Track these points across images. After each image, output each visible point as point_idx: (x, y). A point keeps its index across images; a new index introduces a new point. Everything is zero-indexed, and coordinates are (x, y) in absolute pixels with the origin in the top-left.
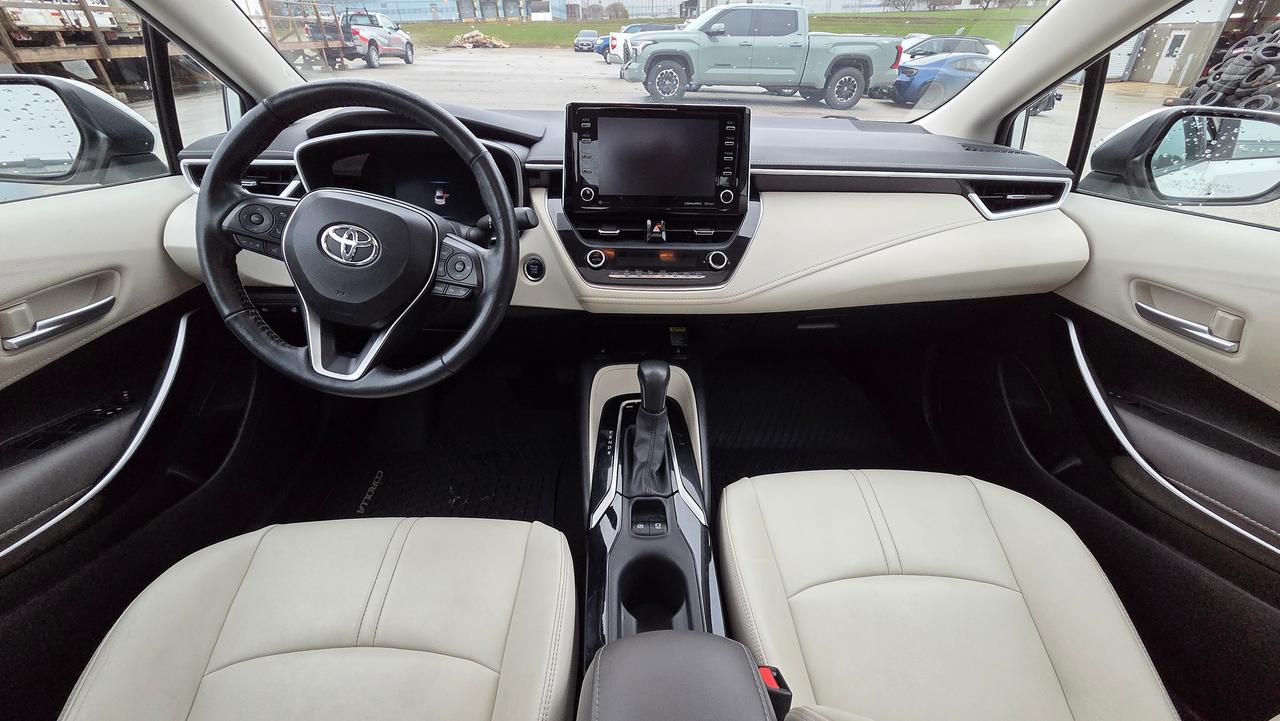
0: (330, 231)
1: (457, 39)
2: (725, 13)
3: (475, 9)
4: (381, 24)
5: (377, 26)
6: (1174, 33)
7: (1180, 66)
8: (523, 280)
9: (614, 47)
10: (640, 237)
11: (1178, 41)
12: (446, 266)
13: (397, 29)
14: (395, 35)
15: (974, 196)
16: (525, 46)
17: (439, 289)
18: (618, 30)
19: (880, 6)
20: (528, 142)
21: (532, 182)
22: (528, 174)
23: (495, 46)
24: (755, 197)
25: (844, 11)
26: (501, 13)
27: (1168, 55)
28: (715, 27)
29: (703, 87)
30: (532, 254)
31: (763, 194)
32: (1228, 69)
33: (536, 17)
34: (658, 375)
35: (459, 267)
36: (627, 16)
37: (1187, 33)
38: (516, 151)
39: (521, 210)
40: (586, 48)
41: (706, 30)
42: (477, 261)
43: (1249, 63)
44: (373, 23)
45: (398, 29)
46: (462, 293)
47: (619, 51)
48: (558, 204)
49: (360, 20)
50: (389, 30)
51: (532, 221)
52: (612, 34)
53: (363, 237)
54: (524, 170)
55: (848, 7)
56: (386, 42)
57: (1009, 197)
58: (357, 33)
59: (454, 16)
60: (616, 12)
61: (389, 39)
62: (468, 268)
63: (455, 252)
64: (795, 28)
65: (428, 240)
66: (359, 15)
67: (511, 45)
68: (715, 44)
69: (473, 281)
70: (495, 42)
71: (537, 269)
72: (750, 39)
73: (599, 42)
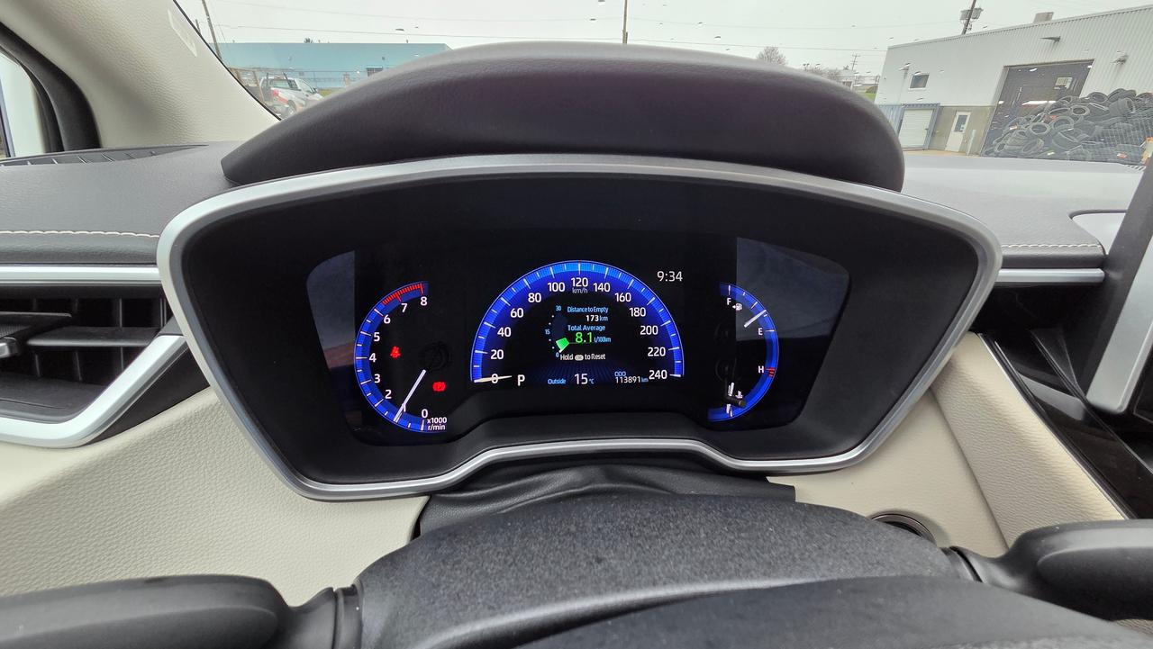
4: (299, 88)
5: (296, 89)
6: (959, 114)
7: (966, 139)
11: (962, 119)
13: (314, 93)
14: (312, 97)
27: (956, 130)
32: (1008, 142)
37: (969, 114)
43: (1024, 137)
44: (292, 86)
45: (316, 92)
49: (279, 84)
50: (306, 93)
58: (277, 95)
66: (279, 79)
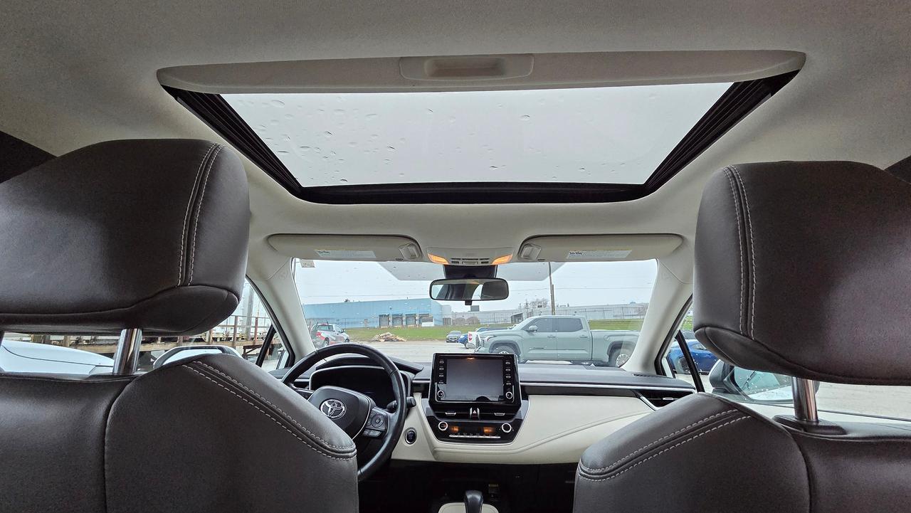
0: (326, 402)
1: (376, 337)
2: (536, 320)
3: (389, 321)
4: (334, 329)
5: (332, 331)
8: (403, 442)
9: (470, 339)
10: (467, 416)
12: (371, 421)
13: (342, 333)
14: (340, 335)
15: (644, 398)
16: (416, 340)
17: (366, 432)
18: (474, 331)
19: (637, 315)
20: (415, 371)
21: (415, 388)
22: (413, 385)
23: (398, 340)
24: (526, 398)
25: (615, 318)
26: (404, 323)
28: (531, 327)
29: (528, 361)
30: (412, 428)
31: (530, 396)
33: (424, 324)
34: (476, 498)
35: (377, 421)
36: (479, 323)
38: (410, 375)
39: (409, 398)
40: (453, 340)
41: (526, 329)
42: (386, 419)
44: (330, 329)
46: (377, 434)
47: (474, 342)
48: (427, 400)
50: (337, 333)
51: (414, 404)
52: (470, 332)
53: (339, 405)
54: (412, 383)
55: (616, 316)
56: (335, 339)
57: (664, 399)
58: (320, 334)
59: (377, 325)
60: (473, 321)
61: (337, 337)
62: (382, 421)
63: (376, 415)
64: (581, 328)
65: (366, 409)
67: (408, 340)
68: (532, 337)
69: (383, 428)
70: (398, 338)
71: (412, 437)
72: (554, 334)
73: (462, 337)
